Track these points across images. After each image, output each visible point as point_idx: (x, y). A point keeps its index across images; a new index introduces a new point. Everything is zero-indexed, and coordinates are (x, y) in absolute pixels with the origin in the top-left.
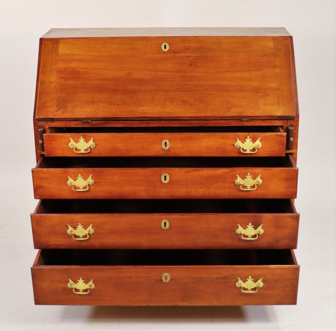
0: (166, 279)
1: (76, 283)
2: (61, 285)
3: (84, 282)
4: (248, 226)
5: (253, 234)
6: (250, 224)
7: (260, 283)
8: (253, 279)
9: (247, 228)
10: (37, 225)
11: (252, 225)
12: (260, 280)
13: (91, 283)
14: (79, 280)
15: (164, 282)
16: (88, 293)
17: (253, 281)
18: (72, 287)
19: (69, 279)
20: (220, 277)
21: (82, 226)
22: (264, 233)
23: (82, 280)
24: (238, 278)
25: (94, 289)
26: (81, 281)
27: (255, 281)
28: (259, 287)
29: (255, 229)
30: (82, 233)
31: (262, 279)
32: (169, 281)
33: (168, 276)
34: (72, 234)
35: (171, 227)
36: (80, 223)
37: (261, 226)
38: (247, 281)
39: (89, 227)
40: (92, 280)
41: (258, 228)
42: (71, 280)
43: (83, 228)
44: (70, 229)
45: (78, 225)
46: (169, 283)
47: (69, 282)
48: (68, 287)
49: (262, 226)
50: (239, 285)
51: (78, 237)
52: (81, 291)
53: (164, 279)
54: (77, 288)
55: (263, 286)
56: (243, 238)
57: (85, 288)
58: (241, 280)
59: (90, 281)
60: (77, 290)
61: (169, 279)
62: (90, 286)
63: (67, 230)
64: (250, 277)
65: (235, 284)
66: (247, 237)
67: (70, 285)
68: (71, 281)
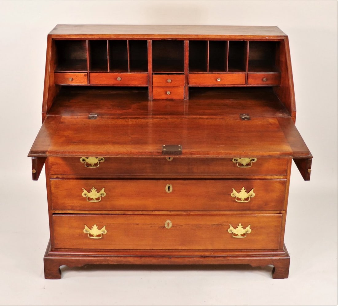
0: (168, 226)
1: (91, 229)
2: (78, 231)
3: (97, 228)
4: (241, 190)
5: (245, 197)
6: (243, 188)
7: (249, 230)
8: (242, 226)
9: (241, 191)
10: (55, 189)
11: (245, 189)
12: (249, 227)
13: (104, 229)
14: (94, 226)
15: (166, 228)
16: (101, 237)
17: (242, 228)
18: (88, 232)
19: (85, 225)
20: (214, 224)
21: (96, 190)
22: (255, 196)
23: (96, 226)
24: (230, 225)
25: (106, 234)
26: (95, 228)
27: (244, 228)
28: (248, 233)
29: (247, 193)
30: (95, 196)
31: (250, 226)
32: (171, 228)
33: (170, 223)
34: (86, 197)
35: (173, 191)
36: (93, 187)
37: (252, 190)
38: (238, 228)
39: (101, 190)
40: (105, 226)
41: (250, 192)
42: (87, 226)
43: (96, 191)
44: (85, 192)
45: (92, 189)
46: (170, 229)
47: (85, 228)
48: (83, 233)
49: (254, 190)
50: (230, 231)
51: (92, 199)
52: (95, 236)
53: (166, 226)
54: (92, 234)
55: (251, 232)
56: (237, 200)
57: (98, 234)
58: (233, 227)
59: (103, 227)
60: (91, 235)
61: (170, 226)
62: (103, 232)
63: (82, 193)
64: (240, 224)
65: (227, 231)
66: (240, 199)
67: (85, 231)
68: (86, 228)
